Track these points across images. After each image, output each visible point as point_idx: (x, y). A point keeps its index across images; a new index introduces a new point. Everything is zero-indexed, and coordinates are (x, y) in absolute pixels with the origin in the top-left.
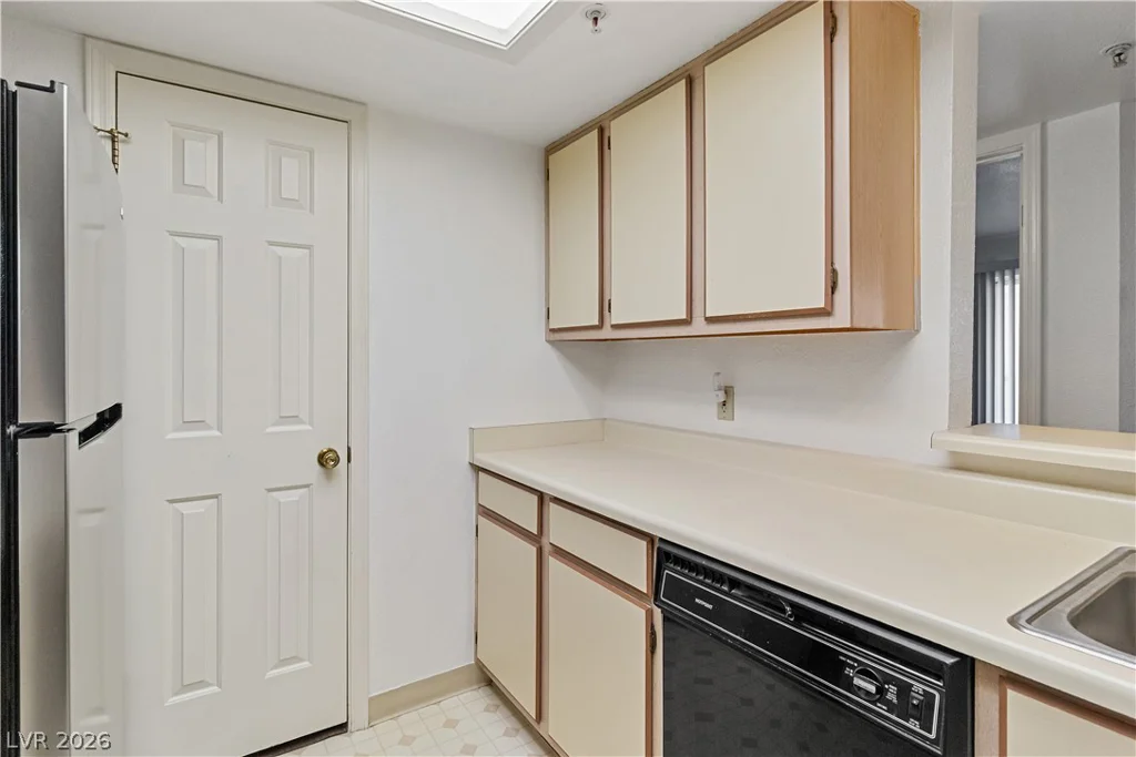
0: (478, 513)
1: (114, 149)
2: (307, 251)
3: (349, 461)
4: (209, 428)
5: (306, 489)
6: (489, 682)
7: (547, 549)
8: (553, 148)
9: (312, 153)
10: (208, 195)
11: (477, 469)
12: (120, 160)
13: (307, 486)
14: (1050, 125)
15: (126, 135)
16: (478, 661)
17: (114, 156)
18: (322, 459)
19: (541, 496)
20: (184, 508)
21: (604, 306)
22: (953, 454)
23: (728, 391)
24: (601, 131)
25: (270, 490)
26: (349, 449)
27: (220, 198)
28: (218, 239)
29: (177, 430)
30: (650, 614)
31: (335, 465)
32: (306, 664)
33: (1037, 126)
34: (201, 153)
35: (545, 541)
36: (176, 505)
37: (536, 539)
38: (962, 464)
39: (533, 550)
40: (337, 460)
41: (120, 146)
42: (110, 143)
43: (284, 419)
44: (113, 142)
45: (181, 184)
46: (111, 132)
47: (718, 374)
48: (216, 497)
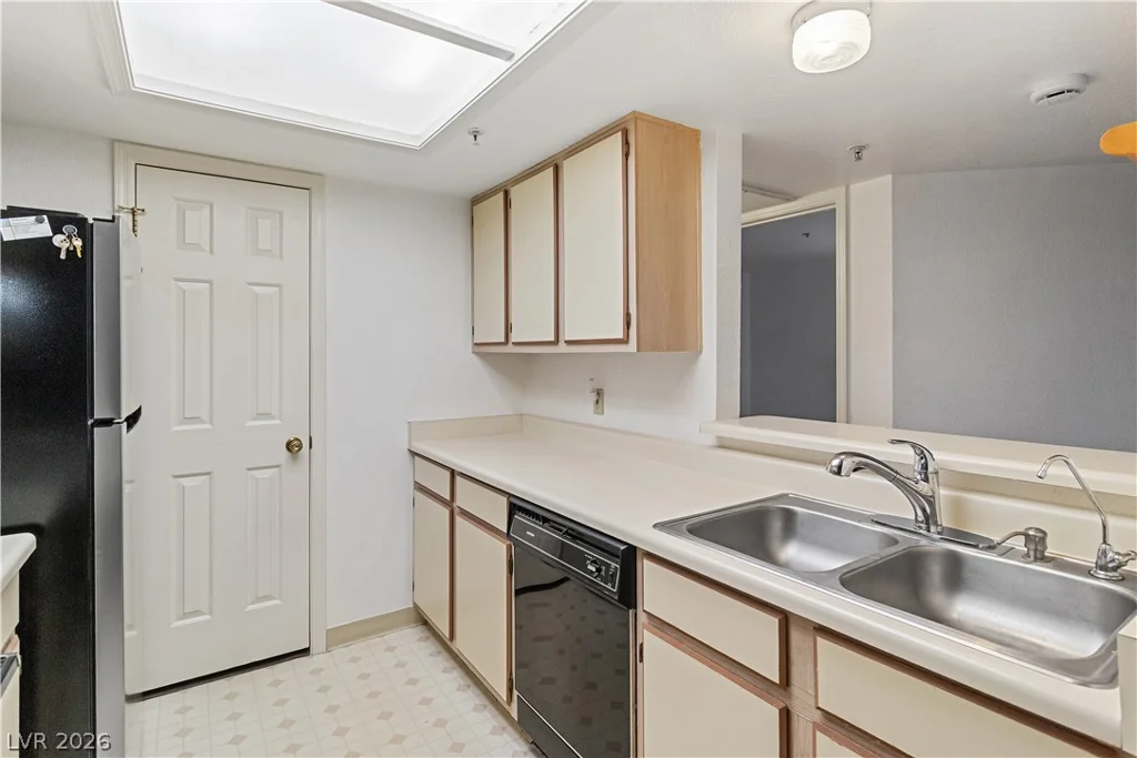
0: (415, 488)
1: (134, 221)
2: (277, 289)
3: (311, 447)
4: (203, 422)
5: (277, 469)
6: (425, 622)
7: (457, 511)
8: (476, 200)
9: (281, 214)
10: (203, 250)
11: (414, 454)
12: (138, 228)
13: (278, 466)
14: (852, 187)
15: (143, 210)
16: (415, 604)
17: (134, 226)
18: (289, 446)
19: (453, 473)
20: (186, 482)
21: (508, 328)
22: (719, 437)
23: (599, 393)
24: (506, 194)
25: (249, 469)
26: (311, 439)
27: (211, 251)
28: (210, 282)
29: (180, 423)
30: (509, 548)
31: (299, 450)
32: (277, 602)
33: (844, 188)
34: (197, 220)
35: (455, 505)
36: (180, 480)
37: (449, 503)
38: (724, 445)
39: (447, 512)
40: (300, 447)
41: (138, 218)
42: (131, 216)
43: (261, 416)
44: (134, 215)
45: (182, 242)
46: (133, 209)
47: (592, 379)
48: (208, 474)
